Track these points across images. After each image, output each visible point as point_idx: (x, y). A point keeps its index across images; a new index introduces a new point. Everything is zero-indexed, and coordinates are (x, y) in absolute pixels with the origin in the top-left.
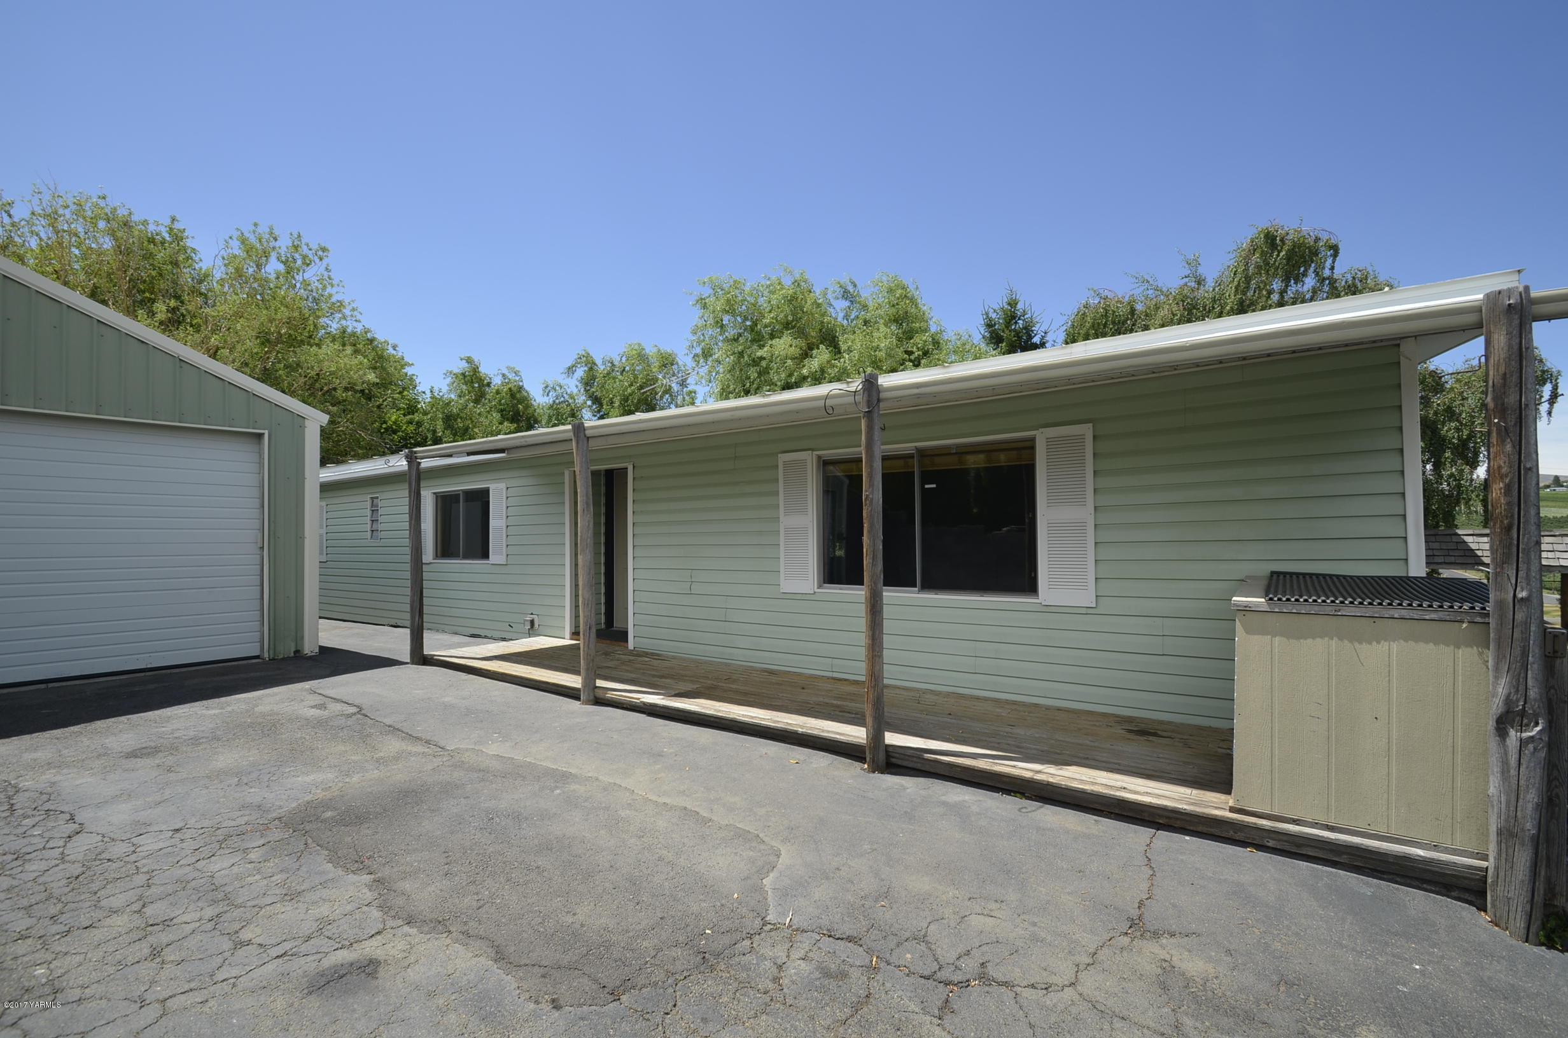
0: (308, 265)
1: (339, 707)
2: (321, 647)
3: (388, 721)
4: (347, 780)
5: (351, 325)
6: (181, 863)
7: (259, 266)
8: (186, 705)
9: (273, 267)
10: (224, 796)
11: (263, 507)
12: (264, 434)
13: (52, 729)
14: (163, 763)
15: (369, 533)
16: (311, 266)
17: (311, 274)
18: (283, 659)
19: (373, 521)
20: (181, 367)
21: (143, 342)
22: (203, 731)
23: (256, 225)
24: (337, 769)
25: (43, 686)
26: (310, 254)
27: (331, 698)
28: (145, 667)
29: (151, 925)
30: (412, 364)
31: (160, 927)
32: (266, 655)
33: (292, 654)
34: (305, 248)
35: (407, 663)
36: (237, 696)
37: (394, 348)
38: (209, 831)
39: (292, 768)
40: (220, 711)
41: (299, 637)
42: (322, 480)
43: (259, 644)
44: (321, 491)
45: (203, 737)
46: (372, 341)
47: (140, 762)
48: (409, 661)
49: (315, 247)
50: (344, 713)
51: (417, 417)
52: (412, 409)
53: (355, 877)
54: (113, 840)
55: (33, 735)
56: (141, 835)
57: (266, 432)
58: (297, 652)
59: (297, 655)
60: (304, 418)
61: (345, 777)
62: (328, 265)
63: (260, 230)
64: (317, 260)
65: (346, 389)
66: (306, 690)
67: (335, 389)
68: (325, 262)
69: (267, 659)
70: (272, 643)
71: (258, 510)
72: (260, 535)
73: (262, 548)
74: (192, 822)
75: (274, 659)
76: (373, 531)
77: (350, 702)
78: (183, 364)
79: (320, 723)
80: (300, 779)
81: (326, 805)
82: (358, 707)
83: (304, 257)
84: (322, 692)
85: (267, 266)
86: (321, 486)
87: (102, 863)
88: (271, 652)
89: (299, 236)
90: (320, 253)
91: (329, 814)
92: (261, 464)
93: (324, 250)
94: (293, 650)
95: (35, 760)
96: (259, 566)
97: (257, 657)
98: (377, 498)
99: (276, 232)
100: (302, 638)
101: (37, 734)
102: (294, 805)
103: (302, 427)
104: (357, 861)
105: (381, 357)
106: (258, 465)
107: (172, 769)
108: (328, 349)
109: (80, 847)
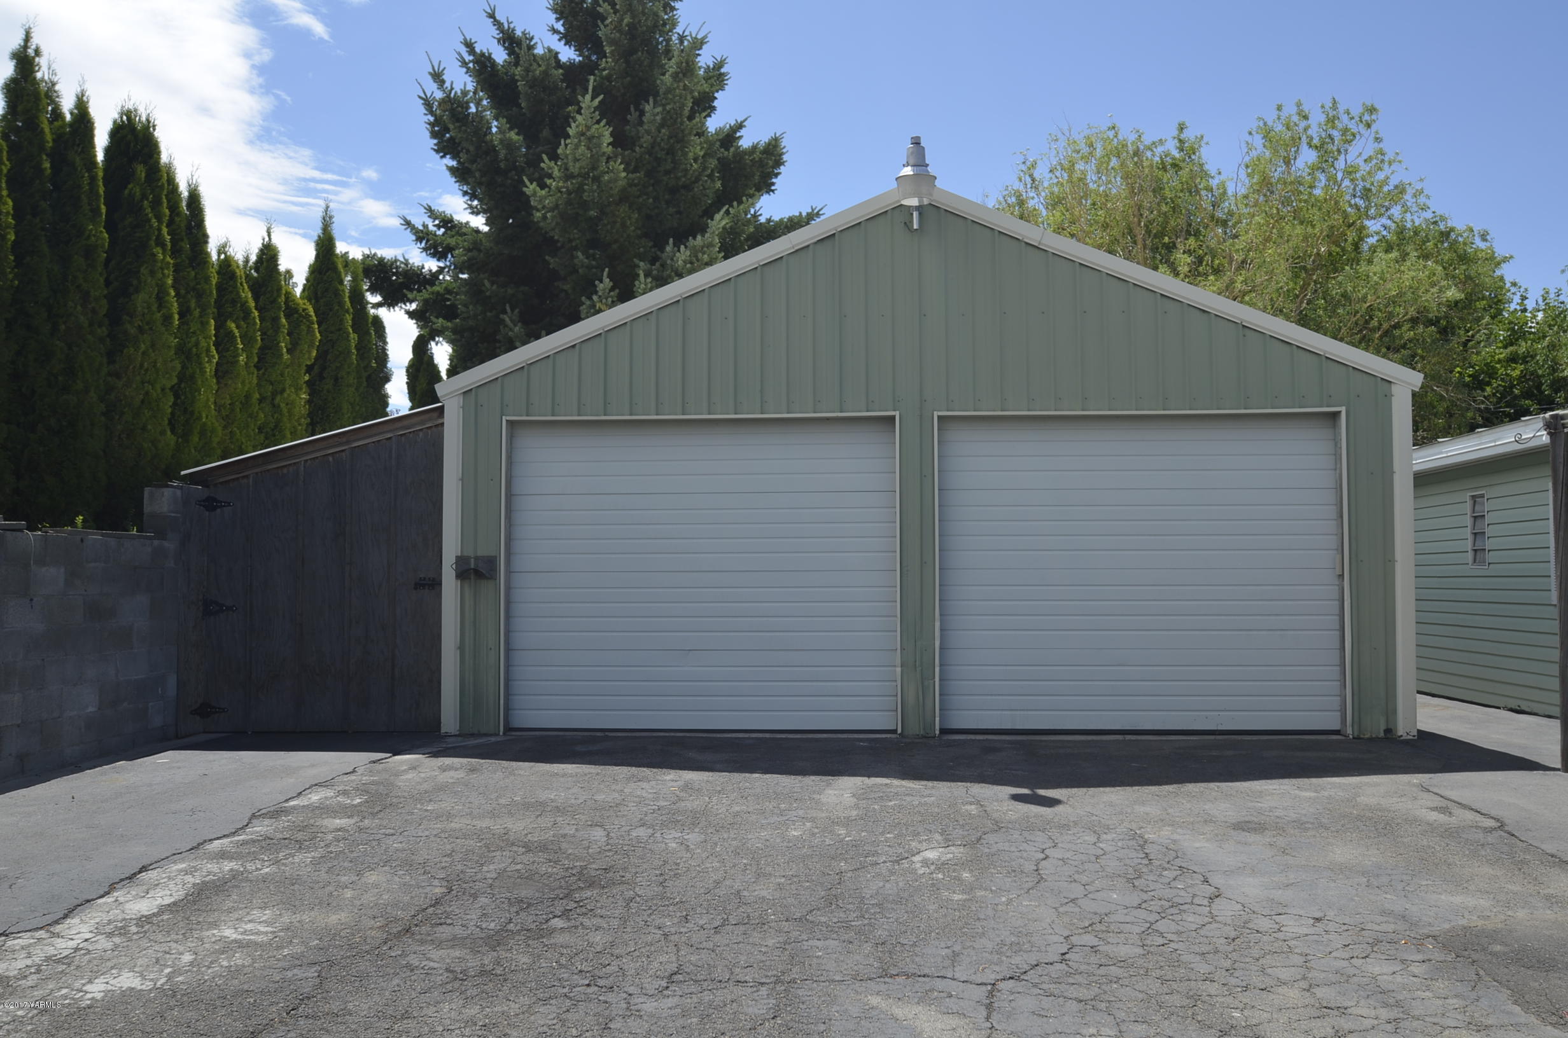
0: (1349, 142)
1: (1469, 816)
2: (1419, 731)
3: (1549, 848)
4: (1510, 913)
5: (1415, 219)
6: (1334, 954)
7: (1287, 162)
8: (1274, 781)
9: (1307, 157)
10: (1357, 895)
11: (1342, 517)
12: (1340, 412)
13: (1149, 785)
14: (1274, 842)
15: (1470, 555)
16: (1354, 142)
17: (1358, 153)
18: (1371, 739)
19: (1475, 534)
20: (1244, 336)
21: (1204, 311)
22: (1305, 815)
23: (1279, 108)
24: (1492, 896)
25: (1120, 737)
26: (1352, 126)
27: (1454, 802)
28: (1216, 729)
29: (1325, 1007)
30: (1511, 257)
31: (1335, 1012)
32: (1349, 731)
33: (1382, 734)
34: (1345, 118)
35: (1558, 770)
36: (1329, 779)
37: (1484, 237)
38: (1353, 929)
39: (1429, 882)
40: (1315, 794)
41: (1390, 712)
42: (1416, 468)
43: (1339, 713)
44: (1415, 486)
45: (1308, 822)
46: (1445, 235)
47: (1251, 838)
48: (1559, 766)
49: (1356, 111)
50: (1480, 825)
51: (1523, 347)
52: (1517, 334)
53: (1556, 1031)
54: (1254, 912)
55: (1134, 788)
56: (1280, 914)
57: (1343, 409)
58: (1388, 731)
59: (1388, 736)
60: (1390, 382)
61: (1506, 909)
62: (1377, 133)
63: (1284, 114)
64: (1362, 128)
65: (1414, 321)
66: (1414, 785)
67: (1397, 326)
68: (1374, 127)
69: (1351, 737)
70: (1356, 714)
71: (1335, 522)
72: (1339, 557)
73: (1342, 576)
74: (1331, 914)
75: (1358, 738)
76: (1475, 551)
77: (1483, 811)
78: (1247, 331)
79: (1449, 833)
80: (1443, 897)
81: (1493, 936)
82: (1498, 820)
83: (1345, 131)
84: (1435, 790)
85: (1297, 161)
86: (1414, 475)
87: (1252, 933)
88: (1356, 727)
89: (1334, 102)
90: (1366, 117)
91: (1498, 948)
92: (1337, 456)
93: (1372, 110)
94: (1383, 727)
95: (1147, 814)
96: (1337, 603)
97: (1337, 732)
98: (1482, 496)
99: (1306, 108)
100: (1395, 711)
101: (1137, 788)
102: (1447, 926)
103: (1388, 396)
104: (1554, 1014)
105: (1464, 258)
106: (1334, 457)
107: (1287, 851)
108: (1383, 260)
109: (1225, 909)
